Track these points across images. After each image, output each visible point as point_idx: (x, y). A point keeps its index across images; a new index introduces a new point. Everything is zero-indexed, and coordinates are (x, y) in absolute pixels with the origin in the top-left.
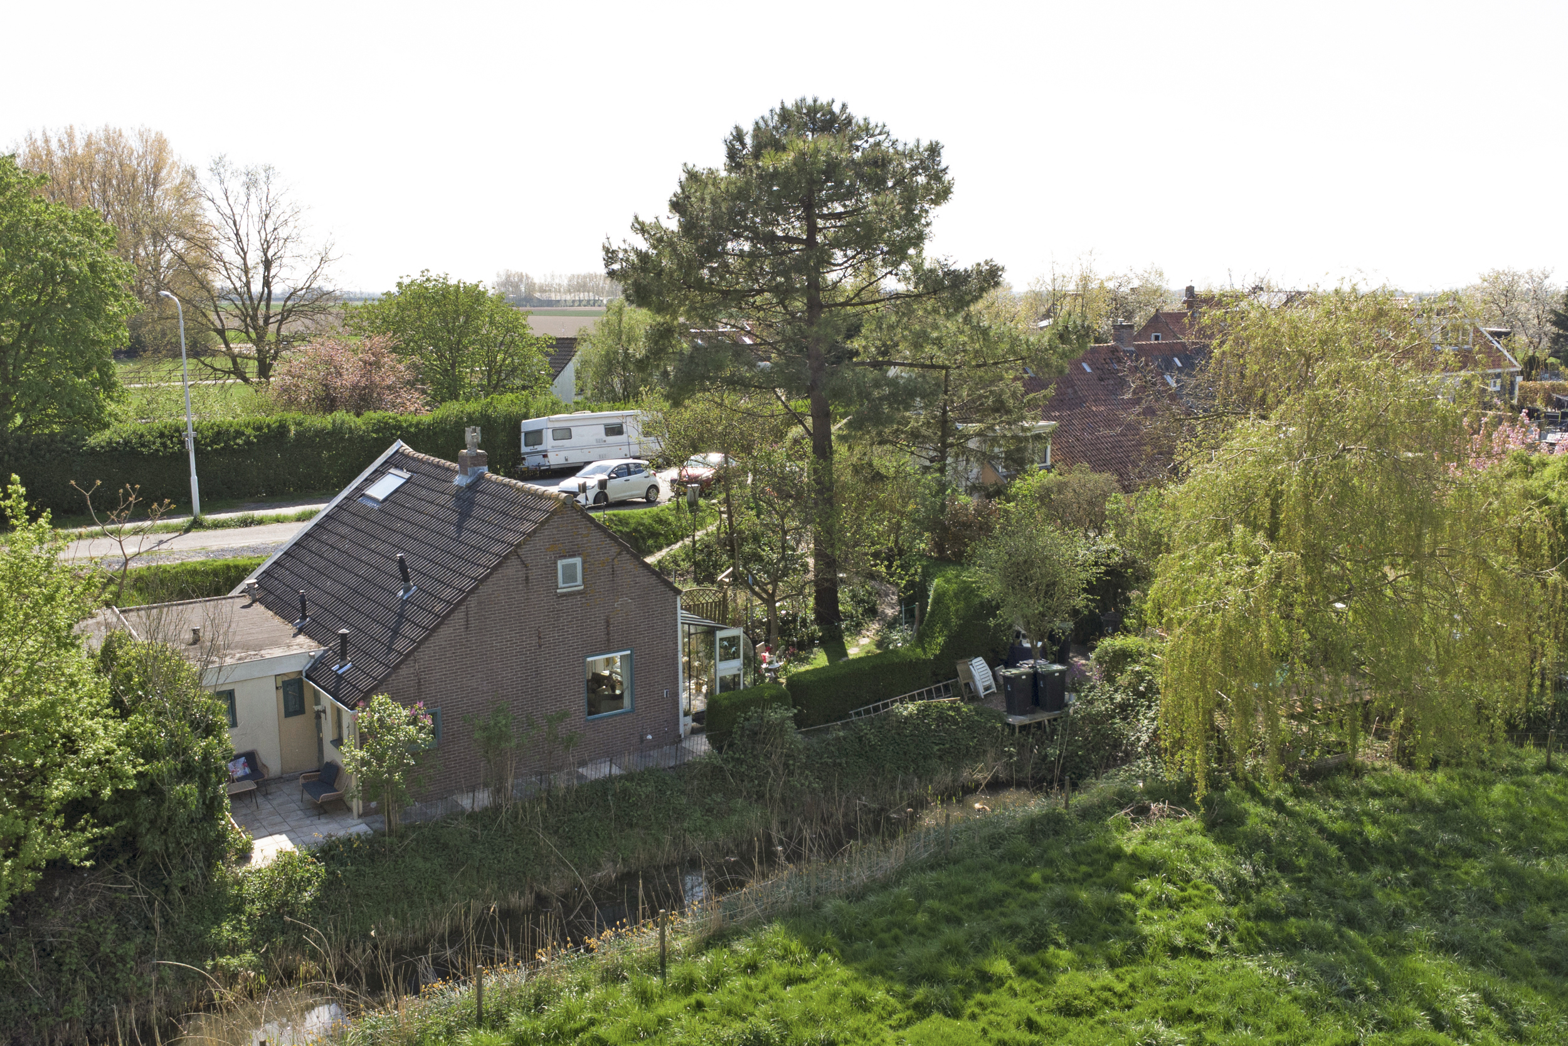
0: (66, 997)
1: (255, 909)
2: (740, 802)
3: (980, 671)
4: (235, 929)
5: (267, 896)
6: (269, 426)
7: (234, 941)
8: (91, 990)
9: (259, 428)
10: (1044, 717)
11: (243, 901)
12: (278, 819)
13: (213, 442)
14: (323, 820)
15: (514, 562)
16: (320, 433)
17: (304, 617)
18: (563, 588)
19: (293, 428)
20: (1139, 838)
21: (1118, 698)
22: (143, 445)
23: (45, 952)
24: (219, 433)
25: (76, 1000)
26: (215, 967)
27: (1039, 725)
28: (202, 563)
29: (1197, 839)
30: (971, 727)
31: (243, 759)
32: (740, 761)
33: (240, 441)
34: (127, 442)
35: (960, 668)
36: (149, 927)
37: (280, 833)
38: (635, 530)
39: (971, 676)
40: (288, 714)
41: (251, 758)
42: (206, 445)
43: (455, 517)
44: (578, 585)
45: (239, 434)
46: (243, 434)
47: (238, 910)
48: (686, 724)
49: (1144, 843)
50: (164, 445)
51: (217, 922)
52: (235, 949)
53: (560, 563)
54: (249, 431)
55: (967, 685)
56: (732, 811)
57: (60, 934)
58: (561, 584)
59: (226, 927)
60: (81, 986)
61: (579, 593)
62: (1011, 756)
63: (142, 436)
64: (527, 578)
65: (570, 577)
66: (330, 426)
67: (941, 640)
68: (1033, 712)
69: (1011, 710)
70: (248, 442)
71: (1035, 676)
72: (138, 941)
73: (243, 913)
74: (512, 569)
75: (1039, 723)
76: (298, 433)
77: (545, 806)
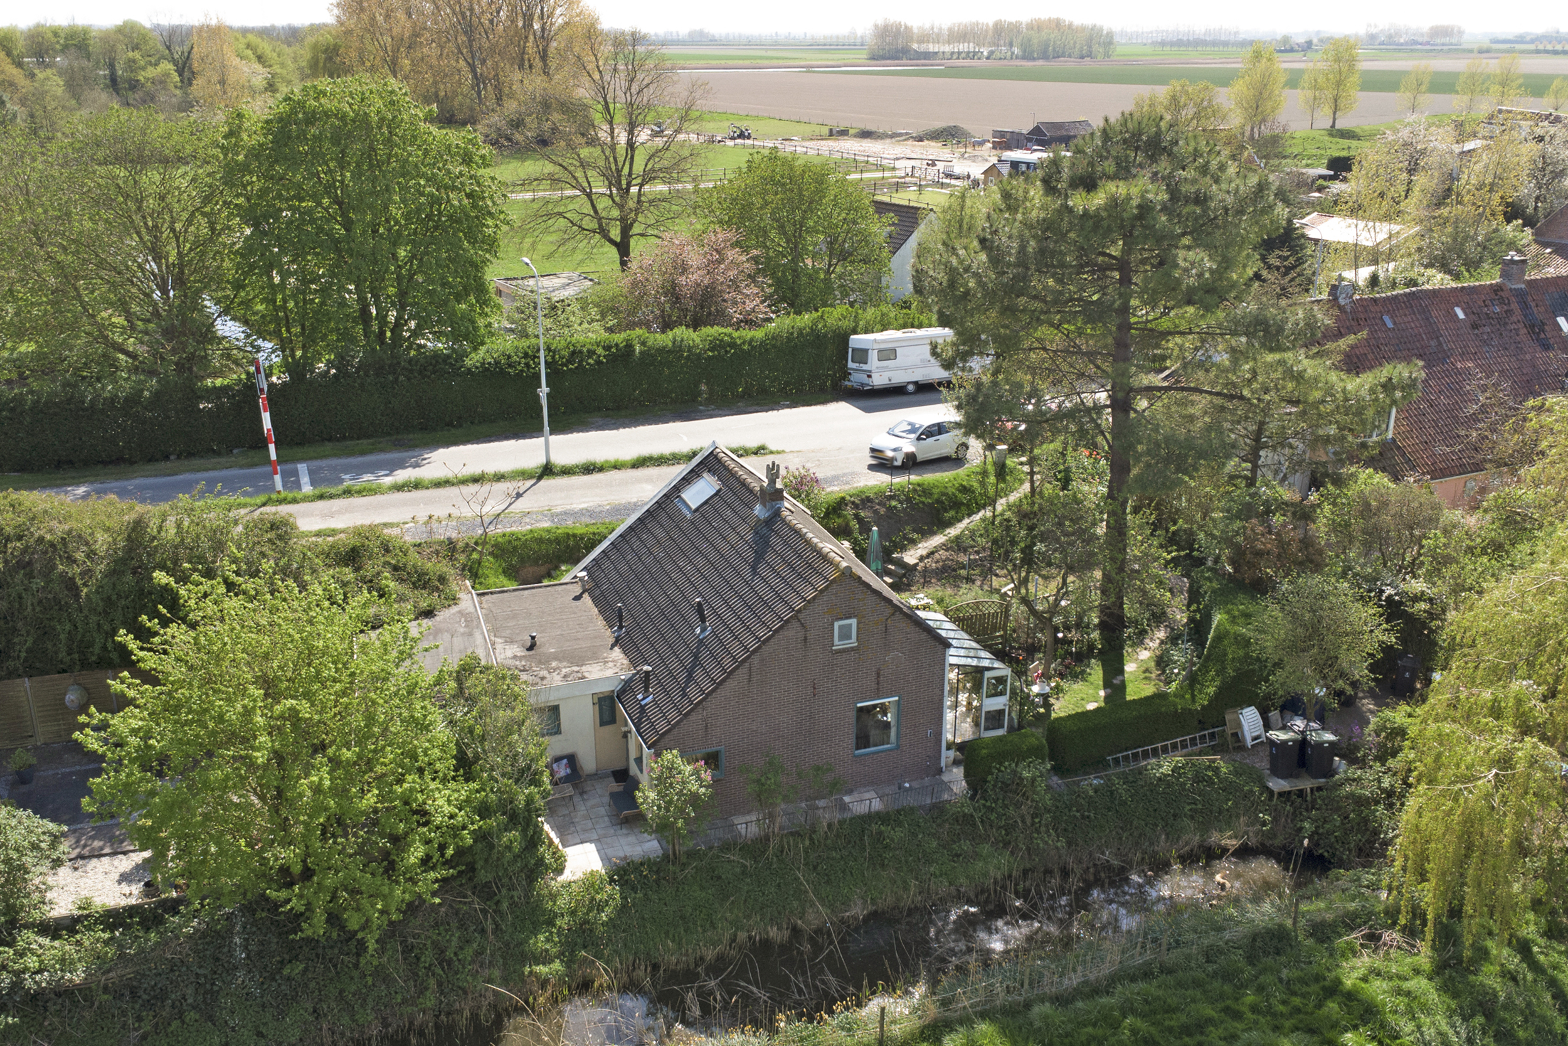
0: (422, 991)
1: (562, 922)
2: (986, 849)
3: (1250, 719)
4: (548, 940)
5: (573, 913)
6: (617, 345)
7: (547, 951)
8: (440, 984)
9: (607, 348)
10: (1307, 784)
11: (556, 916)
12: (589, 824)
13: (569, 362)
14: (624, 831)
15: (795, 624)
16: (662, 350)
17: (621, 627)
18: (838, 644)
19: (638, 348)
20: (1362, 972)
21: (1386, 783)
22: (510, 366)
23: (408, 950)
24: (573, 353)
25: (428, 993)
26: (531, 972)
27: (1301, 793)
28: (548, 531)
29: (1420, 985)
30: (1228, 788)
31: (565, 761)
32: (992, 810)
33: (591, 361)
34: (497, 363)
35: (1228, 717)
36: (483, 931)
37: (591, 841)
38: (938, 501)
39: (1239, 725)
40: (603, 723)
41: (571, 759)
42: (563, 365)
43: (750, 555)
44: (853, 642)
45: (591, 353)
46: (594, 352)
47: (551, 923)
48: (948, 756)
49: (1365, 979)
50: (527, 365)
51: (535, 932)
52: (546, 959)
53: (837, 625)
54: (600, 351)
55: (1235, 735)
56: (977, 855)
57: (419, 935)
58: (836, 641)
59: (541, 937)
60: (432, 982)
61: (852, 649)
62: (1264, 824)
63: (509, 357)
64: (805, 639)
65: (845, 634)
66: (670, 344)
67: (1211, 690)
68: (1297, 777)
69: (1276, 772)
70: (599, 362)
71: (1303, 744)
72: (475, 945)
73: (554, 926)
74: (793, 632)
75: (1301, 791)
76: (641, 353)
77: (807, 843)
